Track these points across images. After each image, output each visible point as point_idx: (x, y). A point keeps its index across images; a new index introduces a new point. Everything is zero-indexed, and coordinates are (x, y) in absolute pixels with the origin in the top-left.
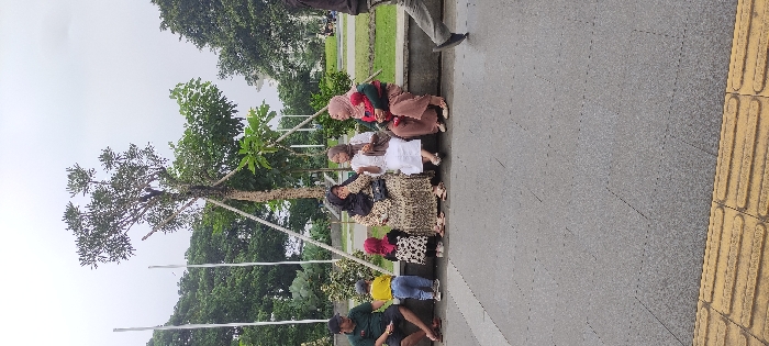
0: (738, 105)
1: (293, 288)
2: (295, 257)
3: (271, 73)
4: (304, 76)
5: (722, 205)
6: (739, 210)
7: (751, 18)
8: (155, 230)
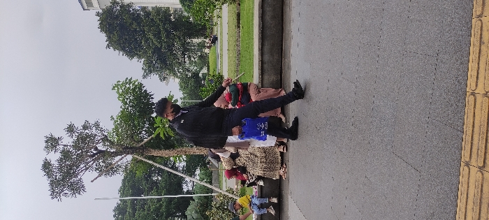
0: (475, 99)
1: (188, 213)
2: (188, 192)
3: (175, 75)
4: (196, 75)
5: (467, 164)
6: (480, 168)
7: (480, 44)
8: (100, 176)
